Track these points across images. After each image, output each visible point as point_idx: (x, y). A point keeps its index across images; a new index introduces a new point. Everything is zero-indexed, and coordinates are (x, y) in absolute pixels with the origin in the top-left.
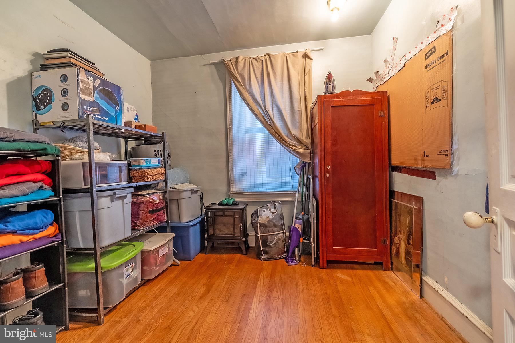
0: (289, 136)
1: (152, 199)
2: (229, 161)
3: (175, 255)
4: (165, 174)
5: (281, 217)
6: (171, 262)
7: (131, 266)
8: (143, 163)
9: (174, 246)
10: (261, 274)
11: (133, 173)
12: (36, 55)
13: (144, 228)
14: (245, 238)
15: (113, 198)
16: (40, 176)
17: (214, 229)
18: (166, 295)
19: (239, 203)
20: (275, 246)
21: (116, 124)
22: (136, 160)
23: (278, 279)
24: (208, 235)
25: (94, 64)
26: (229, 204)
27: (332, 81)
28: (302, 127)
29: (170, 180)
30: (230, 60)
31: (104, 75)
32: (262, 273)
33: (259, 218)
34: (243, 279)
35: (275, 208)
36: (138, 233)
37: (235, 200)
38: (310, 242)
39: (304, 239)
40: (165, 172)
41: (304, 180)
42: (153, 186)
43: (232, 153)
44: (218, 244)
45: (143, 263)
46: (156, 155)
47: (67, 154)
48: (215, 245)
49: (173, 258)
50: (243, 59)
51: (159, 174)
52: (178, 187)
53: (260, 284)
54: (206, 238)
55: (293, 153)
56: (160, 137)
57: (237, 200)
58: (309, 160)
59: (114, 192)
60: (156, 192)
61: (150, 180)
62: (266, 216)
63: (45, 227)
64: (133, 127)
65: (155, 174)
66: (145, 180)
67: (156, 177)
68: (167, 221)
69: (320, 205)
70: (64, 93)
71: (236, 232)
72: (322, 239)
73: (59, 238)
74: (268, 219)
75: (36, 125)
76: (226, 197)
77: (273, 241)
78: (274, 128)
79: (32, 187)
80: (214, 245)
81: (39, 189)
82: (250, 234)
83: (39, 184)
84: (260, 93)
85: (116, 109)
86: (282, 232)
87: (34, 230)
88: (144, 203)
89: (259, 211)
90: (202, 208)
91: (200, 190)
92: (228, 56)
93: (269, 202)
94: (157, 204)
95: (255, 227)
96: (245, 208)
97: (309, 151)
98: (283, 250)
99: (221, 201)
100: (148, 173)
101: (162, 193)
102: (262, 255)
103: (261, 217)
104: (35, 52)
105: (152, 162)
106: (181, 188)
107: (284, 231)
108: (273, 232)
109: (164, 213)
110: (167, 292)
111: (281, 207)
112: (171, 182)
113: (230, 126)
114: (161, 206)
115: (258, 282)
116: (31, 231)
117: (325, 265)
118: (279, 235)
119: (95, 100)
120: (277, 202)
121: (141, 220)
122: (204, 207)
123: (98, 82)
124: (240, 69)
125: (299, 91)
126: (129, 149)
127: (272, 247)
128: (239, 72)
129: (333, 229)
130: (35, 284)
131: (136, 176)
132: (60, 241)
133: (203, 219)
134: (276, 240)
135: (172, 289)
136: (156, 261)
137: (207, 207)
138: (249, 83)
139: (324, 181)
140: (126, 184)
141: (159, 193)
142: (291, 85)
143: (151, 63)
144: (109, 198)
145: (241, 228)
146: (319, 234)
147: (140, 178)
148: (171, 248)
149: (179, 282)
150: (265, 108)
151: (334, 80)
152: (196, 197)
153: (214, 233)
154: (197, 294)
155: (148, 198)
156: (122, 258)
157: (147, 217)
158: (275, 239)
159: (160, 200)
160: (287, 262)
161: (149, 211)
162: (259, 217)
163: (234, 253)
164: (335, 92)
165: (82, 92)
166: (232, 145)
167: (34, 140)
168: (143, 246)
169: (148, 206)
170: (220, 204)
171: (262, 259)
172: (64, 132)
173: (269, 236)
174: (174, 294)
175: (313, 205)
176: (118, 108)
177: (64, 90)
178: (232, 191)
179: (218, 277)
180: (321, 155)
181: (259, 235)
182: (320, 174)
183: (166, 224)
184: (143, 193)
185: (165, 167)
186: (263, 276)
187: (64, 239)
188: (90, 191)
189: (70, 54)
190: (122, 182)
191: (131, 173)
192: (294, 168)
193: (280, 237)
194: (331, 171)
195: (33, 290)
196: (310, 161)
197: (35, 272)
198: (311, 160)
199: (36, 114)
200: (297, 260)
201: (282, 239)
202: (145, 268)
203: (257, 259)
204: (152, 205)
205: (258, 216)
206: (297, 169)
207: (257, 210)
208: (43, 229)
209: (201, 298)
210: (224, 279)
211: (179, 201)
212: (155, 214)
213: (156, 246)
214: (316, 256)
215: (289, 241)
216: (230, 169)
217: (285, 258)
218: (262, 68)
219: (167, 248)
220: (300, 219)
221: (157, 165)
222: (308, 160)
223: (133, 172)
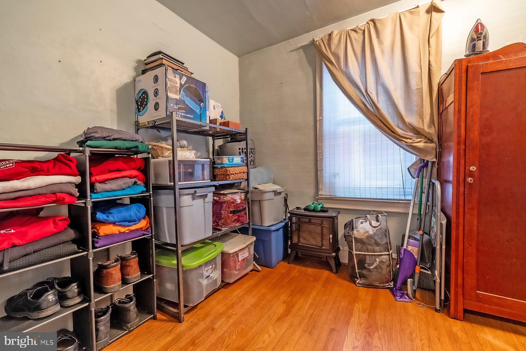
0: (401, 125)
1: (233, 199)
2: (318, 160)
3: (255, 259)
4: (248, 173)
5: (386, 233)
6: (252, 267)
7: (211, 267)
8: (226, 160)
9: (255, 250)
10: (356, 304)
11: (217, 172)
12: (139, 62)
13: (225, 229)
14: (335, 253)
15: (194, 197)
16: (134, 173)
17: (299, 237)
18: (243, 306)
19: (329, 210)
20: (376, 270)
21: (201, 121)
22: (219, 158)
23: (381, 319)
24: (291, 242)
25: (183, 64)
26: (316, 210)
27: (483, 34)
28: (423, 111)
29: (253, 180)
30: (322, 39)
31: (192, 73)
32: (358, 303)
33: (355, 232)
34: (331, 306)
35: (377, 221)
36: (219, 233)
37: (324, 206)
38: (433, 275)
39: (422, 268)
40: (248, 171)
41: (424, 186)
42: (236, 185)
43: (322, 149)
44: (302, 254)
45: (224, 265)
46: (240, 153)
47: (159, 152)
48: (300, 255)
49: (254, 263)
50: (338, 33)
51: (241, 173)
52: (261, 187)
53: (354, 319)
54: (290, 246)
55: (407, 148)
56: (243, 134)
57: (326, 205)
58: (434, 158)
59: (195, 191)
60: (238, 192)
61: (231, 178)
62: (364, 230)
63: (138, 220)
64: (218, 124)
65: (237, 173)
66: (227, 179)
67: (238, 175)
68: (249, 223)
69: (453, 225)
70: (156, 93)
71: (324, 244)
72: (456, 274)
73: (149, 232)
74: (367, 235)
75: (137, 126)
76: (314, 200)
77: (374, 263)
78: (378, 115)
79: (127, 183)
80: (298, 255)
81: (133, 184)
82: (341, 248)
83: (133, 180)
84: (359, 72)
85: (200, 106)
86: (388, 253)
87: (129, 222)
88: (226, 203)
89: (355, 222)
90: (286, 211)
91: (283, 192)
92: (319, 35)
93: (369, 212)
94: (239, 204)
95: (349, 242)
96: (336, 216)
97: (433, 145)
98: (388, 277)
99: (307, 206)
100: (230, 172)
101: (244, 193)
102: (358, 279)
103: (357, 231)
104: (137, 60)
105: (234, 160)
106: (264, 189)
107: (391, 252)
108: (374, 252)
109: (246, 214)
110: (244, 301)
111: (386, 221)
112: (254, 182)
113: (320, 118)
114: (243, 207)
115: (351, 316)
116: (127, 223)
117: (461, 314)
118: (382, 257)
119: (181, 98)
120: (381, 213)
121: (223, 220)
122: (289, 210)
123: (184, 79)
124: (333, 47)
125: (419, 61)
126: (216, 148)
127: (371, 272)
128: (333, 51)
129: (478, 264)
130: (130, 273)
131: (219, 175)
132: (150, 235)
133: (287, 224)
134: (378, 263)
135: (250, 299)
136: (236, 265)
137: (291, 212)
138: (344, 62)
139: (463, 188)
140: (208, 182)
141: (241, 193)
142: (406, 55)
143: (239, 59)
144: (190, 196)
145: (331, 240)
146: (450, 267)
147: (223, 176)
148: (252, 252)
149: (258, 293)
150: (366, 91)
151: (487, 33)
152: (280, 199)
153: (298, 241)
154: (275, 313)
155: (229, 198)
156: (202, 259)
157: (228, 218)
158: (376, 261)
159: (241, 200)
160: (395, 296)
161: (230, 211)
162: (355, 230)
163: (321, 269)
164: (488, 51)
165: (169, 90)
166: (322, 141)
167: (129, 138)
168: (223, 248)
169: (230, 206)
170: (306, 209)
171: (358, 284)
172: (159, 132)
173: (368, 257)
174: (251, 305)
175: (441, 224)
176: (202, 105)
177: (156, 90)
178: (320, 195)
179: (300, 296)
180: (458, 150)
181: (354, 252)
182: (455, 178)
183: (248, 226)
184: (225, 193)
185: (247, 166)
186: (359, 309)
187: (153, 233)
188: (173, 188)
189: (162, 55)
190: (205, 180)
191: (215, 171)
192: (408, 169)
193: (384, 260)
194: (476, 174)
195: (128, 277)
196: (435, 160)
197: (130, 261)
198: (436, 157)
199: (138, 115)
200: (411, 296)
201: (386, 263)
202: (225, 270)
203: (350, 282)
204: (233, 206)
205: (353, 228)
206: (412, 171)
207: (353, 220)
208: (137, 222)
209: (279, 319)
210: (308, 300)
211: (261, 203)
212: (236, 214)
213: (236, 249)
214: (443, 298)
215: (396, 266)
216: (319, 168)
217: (391, 289)
218: (363, 40)
219: (248, 252)
220: (415, 239)
221: (240, 163)
222: (431, 158)
223: (216, 170)
